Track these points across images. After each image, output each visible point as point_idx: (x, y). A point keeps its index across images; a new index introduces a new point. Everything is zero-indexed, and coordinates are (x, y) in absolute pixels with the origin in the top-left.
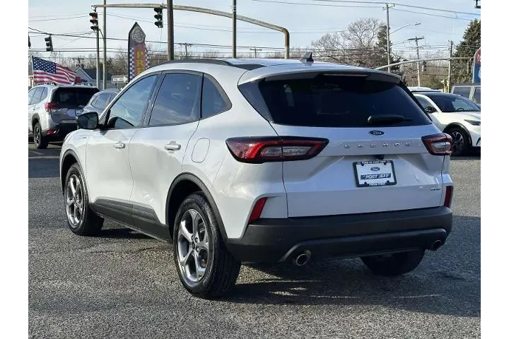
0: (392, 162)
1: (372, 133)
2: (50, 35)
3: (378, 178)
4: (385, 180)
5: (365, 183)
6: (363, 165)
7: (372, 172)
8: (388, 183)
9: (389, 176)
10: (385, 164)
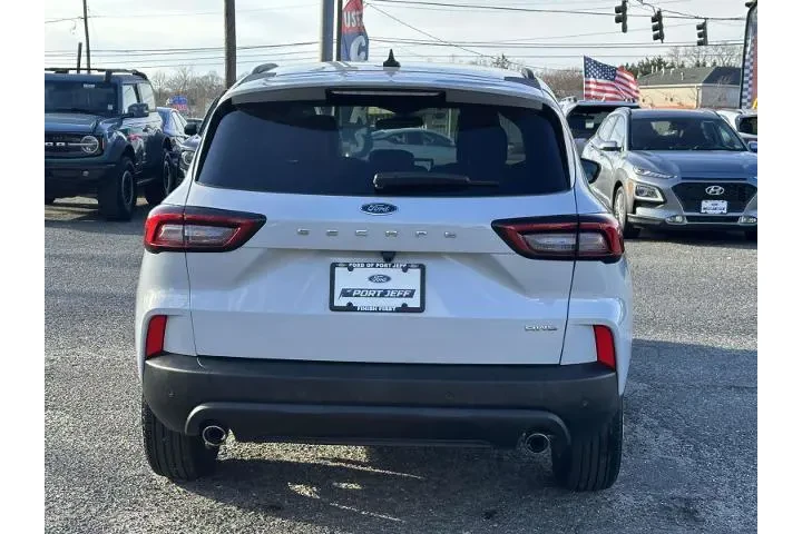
0: (422, 268)
1: (365, 208)
2: (706, 19)
3: (382, 295)
4: (398, 303)
5: (350, 304)
6: (351, 269)
7: (372, 285)
8: (404, 309)
9: (411, 295)
10: (405, 270)
